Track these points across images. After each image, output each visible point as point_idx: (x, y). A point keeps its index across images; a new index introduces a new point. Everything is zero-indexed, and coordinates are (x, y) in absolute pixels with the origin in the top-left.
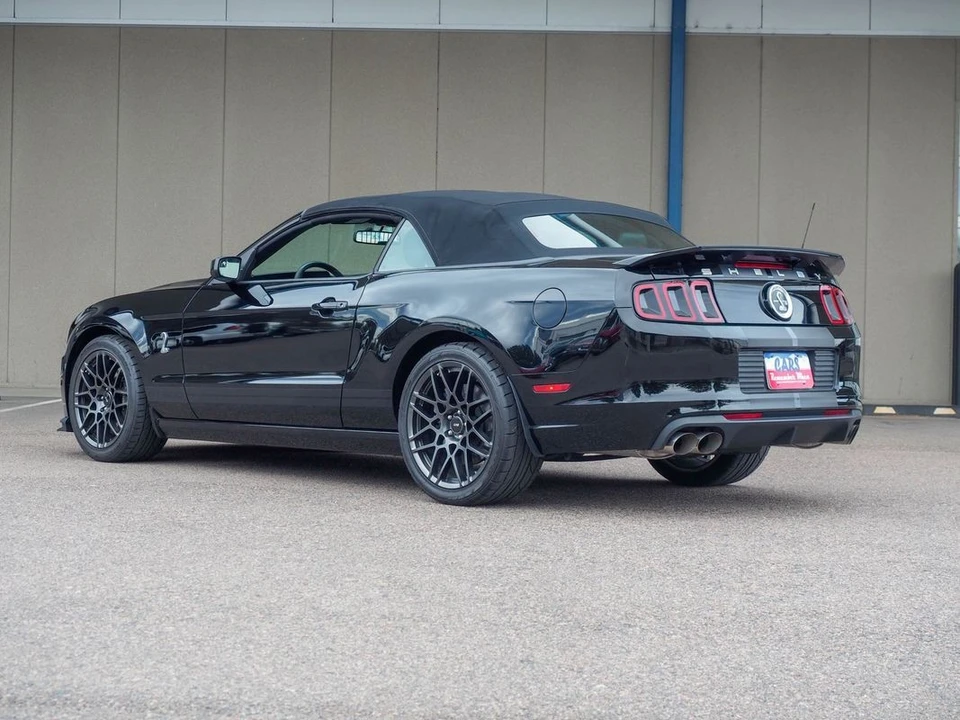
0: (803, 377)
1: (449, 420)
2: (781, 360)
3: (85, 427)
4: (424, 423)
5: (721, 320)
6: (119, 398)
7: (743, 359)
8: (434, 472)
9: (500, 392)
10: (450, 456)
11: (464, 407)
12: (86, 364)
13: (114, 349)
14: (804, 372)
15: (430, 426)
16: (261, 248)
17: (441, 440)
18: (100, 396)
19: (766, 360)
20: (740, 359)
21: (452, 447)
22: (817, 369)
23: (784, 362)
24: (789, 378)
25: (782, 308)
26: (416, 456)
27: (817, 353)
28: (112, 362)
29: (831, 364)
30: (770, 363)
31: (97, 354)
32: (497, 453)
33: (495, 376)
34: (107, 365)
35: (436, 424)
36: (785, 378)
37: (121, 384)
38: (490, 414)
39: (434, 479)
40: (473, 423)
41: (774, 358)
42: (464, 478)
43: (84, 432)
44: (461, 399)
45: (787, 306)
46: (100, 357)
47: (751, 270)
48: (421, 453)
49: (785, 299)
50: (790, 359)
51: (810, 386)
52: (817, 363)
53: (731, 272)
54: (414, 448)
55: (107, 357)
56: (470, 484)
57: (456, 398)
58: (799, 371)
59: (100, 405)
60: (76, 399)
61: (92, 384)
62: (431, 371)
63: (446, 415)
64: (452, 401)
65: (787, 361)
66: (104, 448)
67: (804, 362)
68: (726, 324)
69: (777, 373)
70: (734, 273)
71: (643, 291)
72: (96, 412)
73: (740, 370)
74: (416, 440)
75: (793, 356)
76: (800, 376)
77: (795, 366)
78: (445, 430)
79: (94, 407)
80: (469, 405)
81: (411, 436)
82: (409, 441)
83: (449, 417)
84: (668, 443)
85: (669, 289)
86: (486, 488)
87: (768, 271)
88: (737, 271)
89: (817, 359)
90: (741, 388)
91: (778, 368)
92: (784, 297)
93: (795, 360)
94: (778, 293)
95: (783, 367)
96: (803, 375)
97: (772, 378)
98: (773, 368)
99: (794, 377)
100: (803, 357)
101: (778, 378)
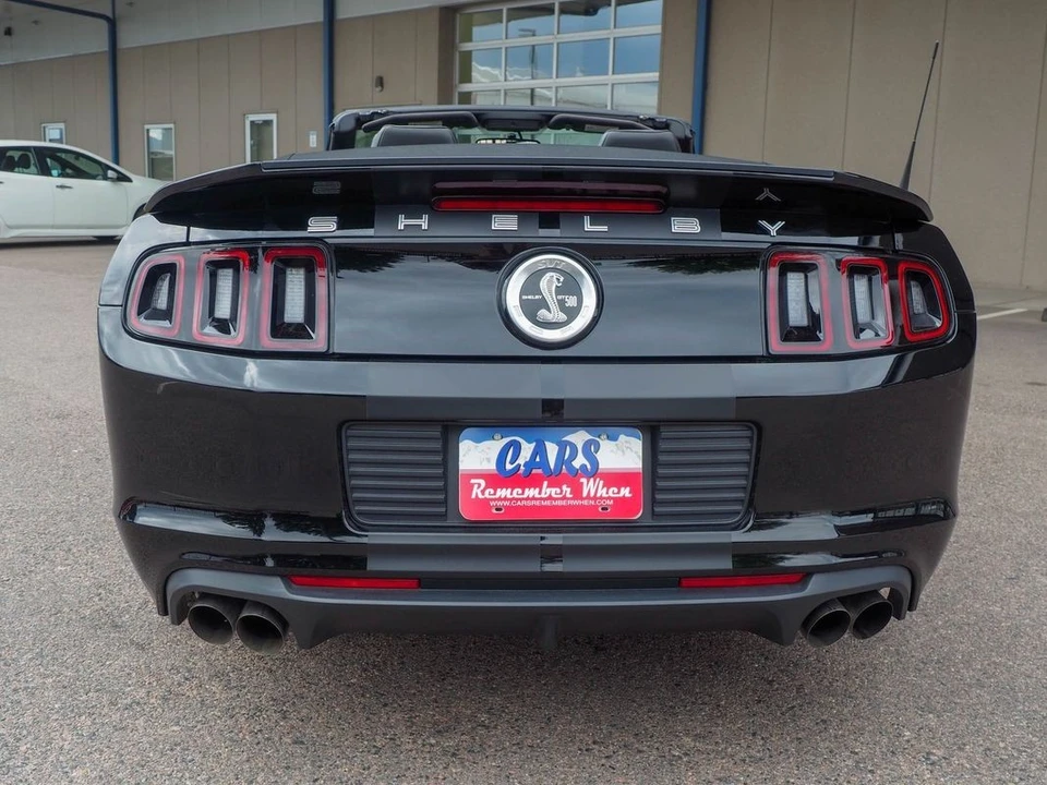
2: (527, 450)
5: (320, 343)
14: (615, 479)
20: (355, 444)
22: (663, 471)
24: (547, 491)
25: (552, 315)
27: (665, 432)
29: (746, 457)
30: (476, 455)
36: (531, 492)
45: (572, 313)
47: (485, 215)
49: (576, 292)
50: (562, 446)
53: (403, 222)
58: (594, 473)
68: (335, 355)
70: (412, 226)
73: (354, 470)
76: (590, 487)
77: (580, 461)
87: (549, 221)
88: (424, 222)
89: (663, 445)
90: (360, 513)
91: (509, 467)
92: (570, 286)
93: (587, 445)
94: (548, 275)
95: (530, 464)
96: (608, 485)
97: (476, 492)
98: (492, 466)
99: (567, 490)
100: (622, 438)
101: (503, 493)
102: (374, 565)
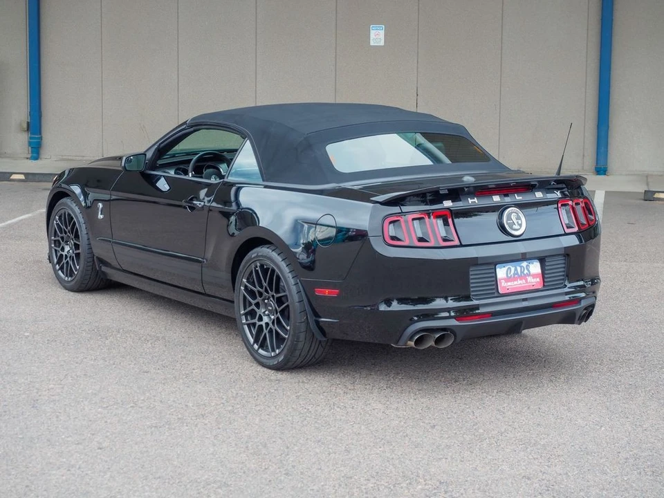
0: (533, 280)
1: (266, 304)
2: (513, 269)
3: (58, 263)
4: (250, 304)
5: (457, 242)
6: (77, 246)
7: (474, 273)
8: (256, 341)
9: (294, 289)
10: (266, 331)
11: (273, 296)
12: (57, 217)
13: (72, 209)
14: (535, 276)
15: (253, 307)
16: (162, 145)
17: (261, 319)
18: (67, 242)
19: (498, 270)
20: (471, 273)
21: (267, 324)
22: (547, 272)
23: (516, 269)
24: (520, 282)
25: (516, 227)
26: (246, 327)
27: (547, 260)
28: (72, 218)
29: (563, 266)
30: (501, 272)
31: (63, 211)
32: (292, 335)
33: (291, 277)
34: (69, 220)
35: (257, 305)
36: (516, 283)
37: (77, 236)
38: (288, 306)
39: (256, 347)
40: (279, 310)
41: (507, 268)
42: (273, 350)
43: (58, 267)
44: (272, 291)
45: (520, 225)
46: (65, 213)
47: (491, 196)
48: (249, 325)
49: (520, 219)
50: (521, 267)
51: (540, 287)
52: (547, 268)
53: (470, 201)
54: (244, 321)
55: (69, 215)
56: (277, 355)
57: (268, 288)
59: (67, 248)
60: (53, 242)
61: (61, 233)
62: (253, 266)
63: (264, 300)
64: (266, 291)
65: (519, 269)
66: (68, 282)
67: (535, 268)
68: (461, 246)
69: (508, 279)
70: (473, 201)
71: (391, 223)
72: (64, 254)
73: (471, 281)
74: (246, 314)
75: (524, 264)
76: (530, 279)
77: (526, 272)
78: (263, 311)
79: (63, 249)
80: (276, 296)
81: (242, 312)
82: (241, 315)
83: (266, 301)
84: (411, 339)
85: (413, 219)
86: (286, 360)
87: (506, 195)
88: (475, 200)
89: (547, 264)
90: (473, 295)
91: (509, 275)
92: (518, 218)
93: (527, 266)
94: (513, 214)
95: (514, 274)
96: (533, 278)
97: (503, 284)
98: (505, 276)
99: (524, 281)
100: (535, 263)
101: (509, 284)
102: (482, 310)
